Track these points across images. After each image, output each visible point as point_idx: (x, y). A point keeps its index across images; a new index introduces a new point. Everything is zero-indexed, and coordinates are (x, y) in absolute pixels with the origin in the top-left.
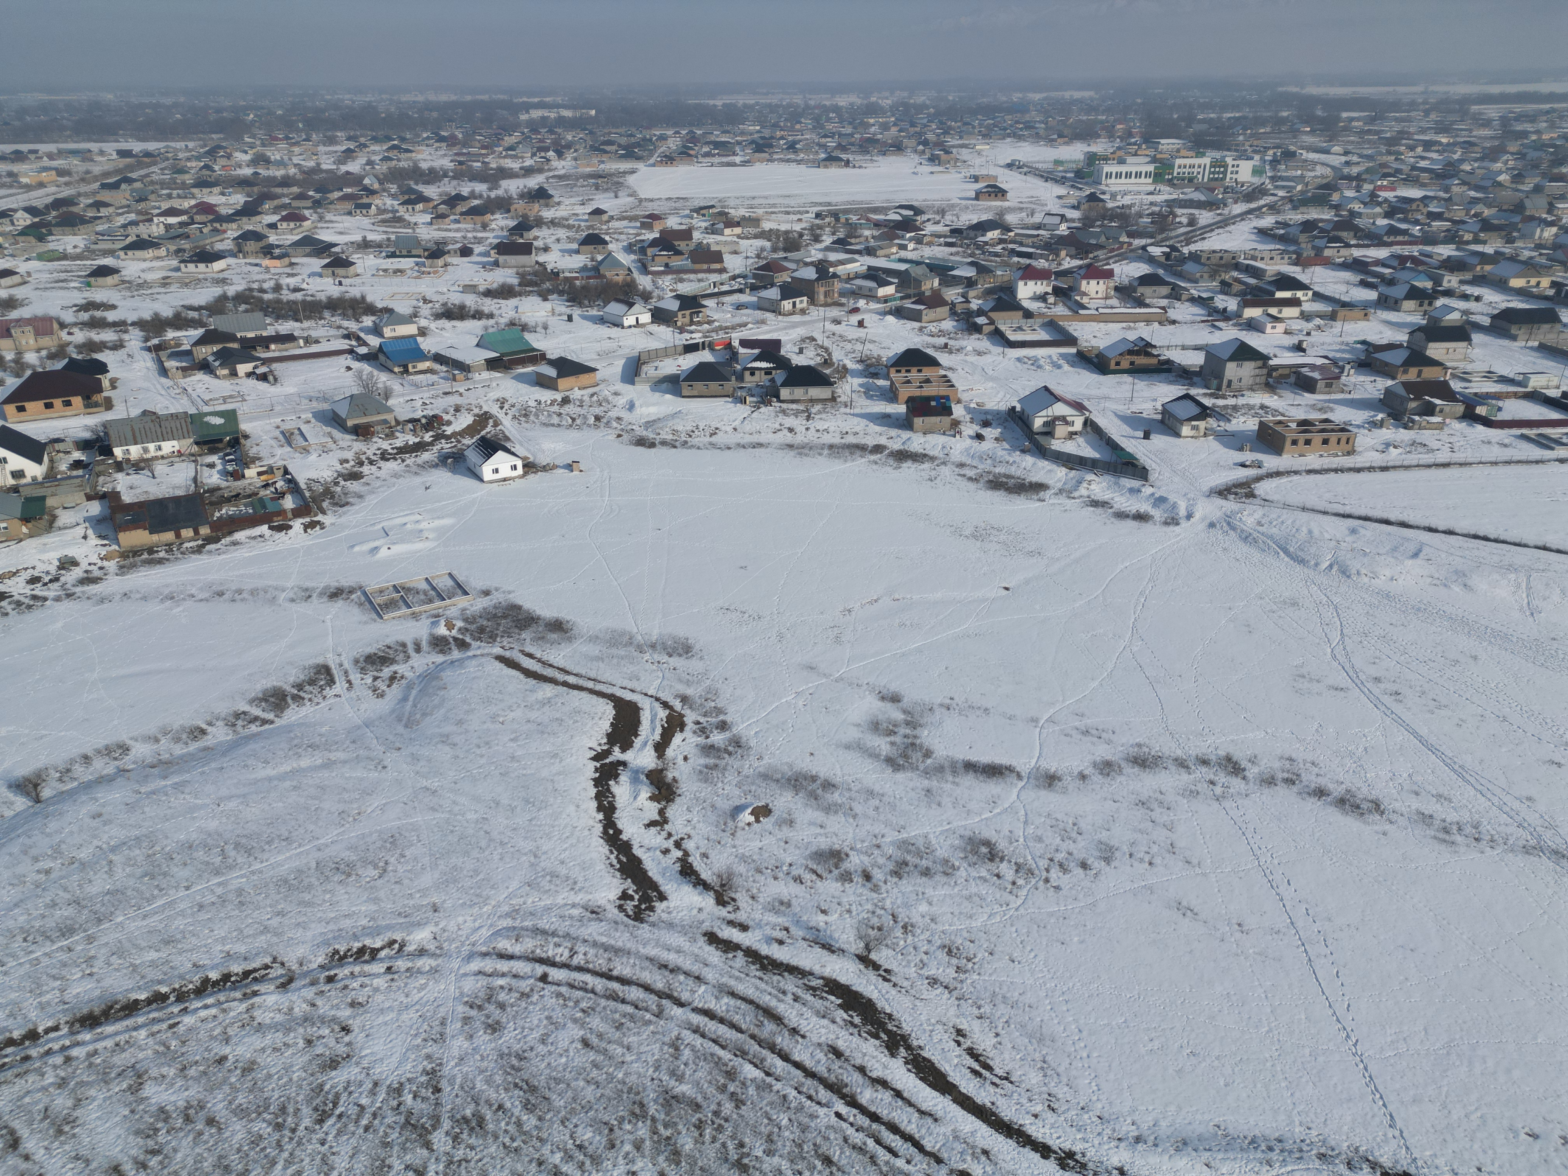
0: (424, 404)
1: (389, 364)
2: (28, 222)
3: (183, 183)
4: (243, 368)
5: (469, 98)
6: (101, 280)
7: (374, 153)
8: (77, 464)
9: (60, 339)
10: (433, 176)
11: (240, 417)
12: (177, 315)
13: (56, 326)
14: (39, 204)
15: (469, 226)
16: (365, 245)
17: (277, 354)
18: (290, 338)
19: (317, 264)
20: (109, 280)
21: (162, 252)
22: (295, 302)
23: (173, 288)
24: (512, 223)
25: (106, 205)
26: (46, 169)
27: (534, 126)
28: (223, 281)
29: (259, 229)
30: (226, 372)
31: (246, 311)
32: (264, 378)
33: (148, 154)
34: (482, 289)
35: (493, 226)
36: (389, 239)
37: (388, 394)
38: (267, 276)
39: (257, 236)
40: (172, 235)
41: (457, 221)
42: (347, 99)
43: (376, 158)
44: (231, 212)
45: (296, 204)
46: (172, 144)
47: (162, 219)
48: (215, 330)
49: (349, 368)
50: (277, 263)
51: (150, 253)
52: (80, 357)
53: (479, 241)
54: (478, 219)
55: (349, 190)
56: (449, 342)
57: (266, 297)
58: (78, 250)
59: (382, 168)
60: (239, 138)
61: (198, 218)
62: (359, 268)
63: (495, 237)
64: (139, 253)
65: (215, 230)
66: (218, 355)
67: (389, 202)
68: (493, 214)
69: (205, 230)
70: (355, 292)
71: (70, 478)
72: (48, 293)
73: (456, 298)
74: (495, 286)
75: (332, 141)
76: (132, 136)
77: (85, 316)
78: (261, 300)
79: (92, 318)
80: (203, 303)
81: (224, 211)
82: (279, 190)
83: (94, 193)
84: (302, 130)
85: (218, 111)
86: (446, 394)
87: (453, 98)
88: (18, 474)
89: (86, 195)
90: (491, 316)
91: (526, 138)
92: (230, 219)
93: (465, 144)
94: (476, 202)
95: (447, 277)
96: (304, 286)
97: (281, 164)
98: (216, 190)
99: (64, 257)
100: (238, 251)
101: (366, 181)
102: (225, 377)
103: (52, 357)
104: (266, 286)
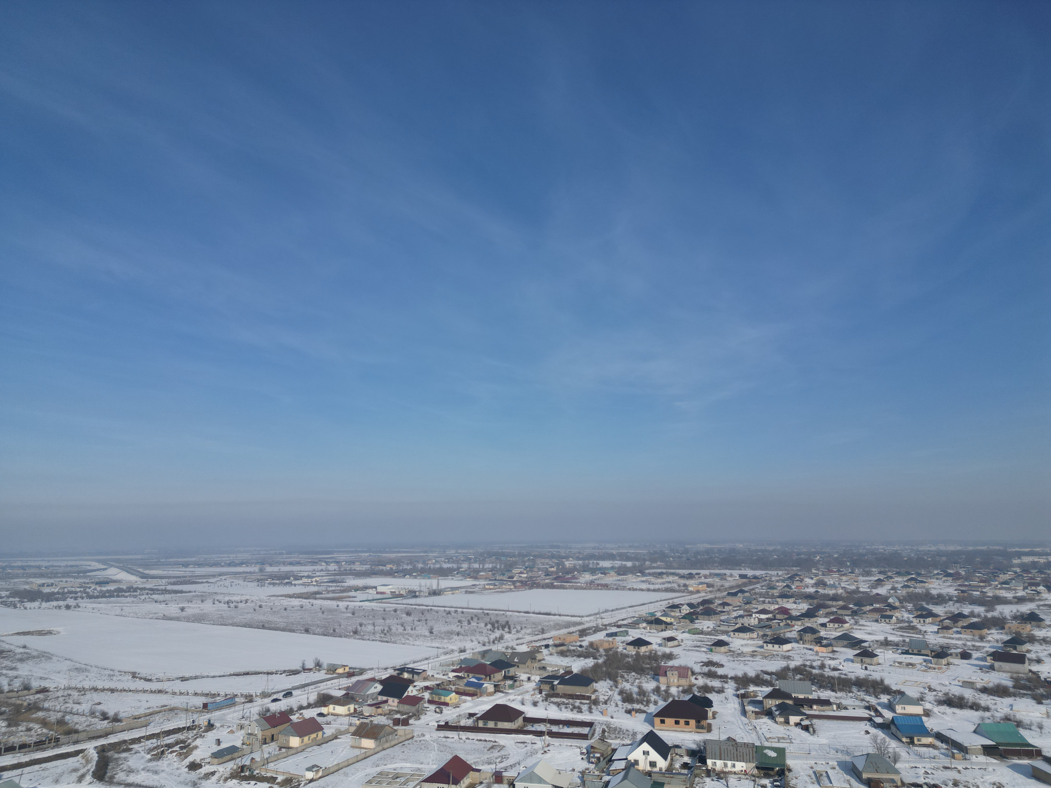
0: (926, 773)
1: (899, 734)
2: (688, 612)
3: (773, 595)
4: (794, 719)
5: (971, 548)
6: (718, 648)
7: (897, 582)
8: (685, 766)
9: (690, 681)
10: (941, 600)
11: (787, 755)
12: (757, 676)
13: (690, 673)
14: (695, 602)
15: (969, 637)
16: (886, 644)
17: (817, 713)
18: (826, 703)
19: (851, 653)
20: (723, 649)
21: (755, 635)
22: (833, 678)
23: (757, 658)
24: (1006, 638)
25: (728, 605)
26: (702, 583)
27: (1026, 568)
28: (788, 658)
29: (814, 626)
30: (782, 720)
31: (800, 679)
32: (806, 728)
33: (755, 577)
34: (979, 686)
35: (989, 638)
36: (904, 641)
37: (896, 758)
38: (816, 658)
39: (812, 631)
40: (762, 625)
41: (958, 632)
42: (881, 548)
43: (899, 586)
44: (798, 614)
45: (840, 612)
46: (770, 572)
47: (757, 615)
48: (779, 689)
49: (867, 732)
50: (824, 649)
51: (747, 635)
52: (698, 694)
53: (977, 649)
54: (977, 632)
55: (878, 606)
56: (950, 725)
57: (815, 671)
58: (709, 630)
59: (902, 592)
60: (809, 570)
61: (778, 616)
62: (880, 659)
63: (990, 647)
64: (741, 635)
65: (788, 625)
66: (779, 707)
67: (906, 615)
68: (989, 629)
69: (781, 624)
70: (876, 676)
71: (680, 774)
72: (690, 653)
73: (956, 691)
74: (991, 685)
75: (868, 574)
76: (748, 567)
77: (706, 669)
78: (811, 673)
79: (710, 671)
80: (774, 671)
81: (794, 613)
82: (830, 603)
83: (723, 598)
84: (849, 567)
85: (799, 554)
86: (946, 768)
87: (959, 548)
88: (653, 764)
89: (719, 598)
90: (987, 709)
91: (1018, 576)
92: (797, 618)
93: (966, 579)
94: (975, 620)
95: (949, 673)
96: (841, 667)
97: (833, 586)
98: (791, 600)
99: (702, 633)
100: (800, 639)
101: (890, 600)
102: (781, 723)
103: (684, 692)
104: (815, 664)
